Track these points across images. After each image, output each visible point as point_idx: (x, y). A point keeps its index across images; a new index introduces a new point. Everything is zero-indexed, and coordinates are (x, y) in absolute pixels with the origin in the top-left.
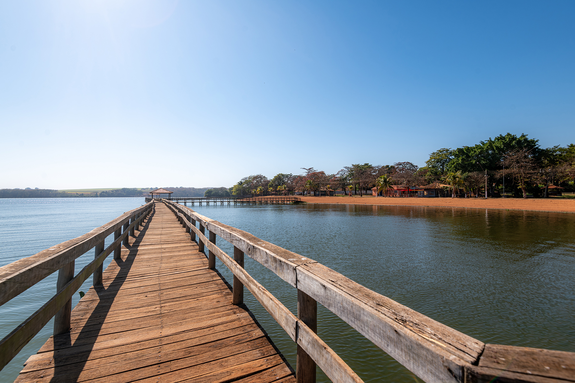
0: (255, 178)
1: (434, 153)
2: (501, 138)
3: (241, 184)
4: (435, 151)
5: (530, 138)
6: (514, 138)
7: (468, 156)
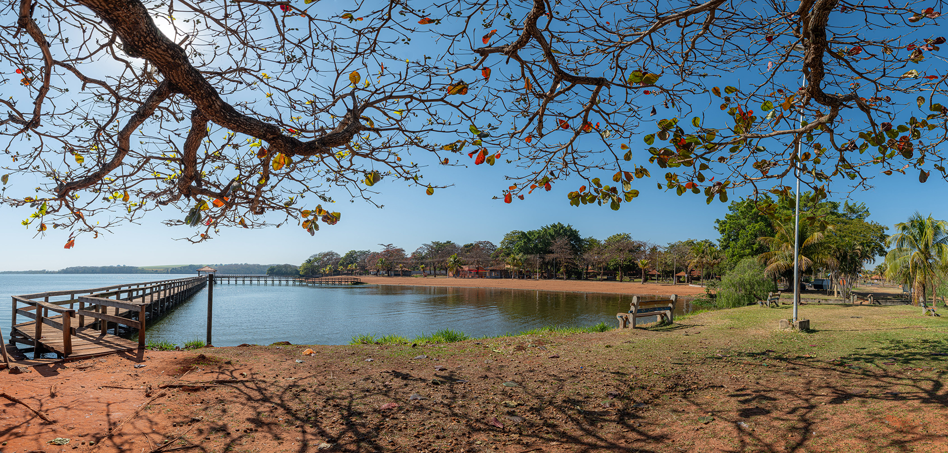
0: (326, 255)
1: (507, 235)
2: (554, 226)
3: (309, 261)
4: (509, 233)
5: (574, 228)
6: (563, 227)
7: (529, 240)
